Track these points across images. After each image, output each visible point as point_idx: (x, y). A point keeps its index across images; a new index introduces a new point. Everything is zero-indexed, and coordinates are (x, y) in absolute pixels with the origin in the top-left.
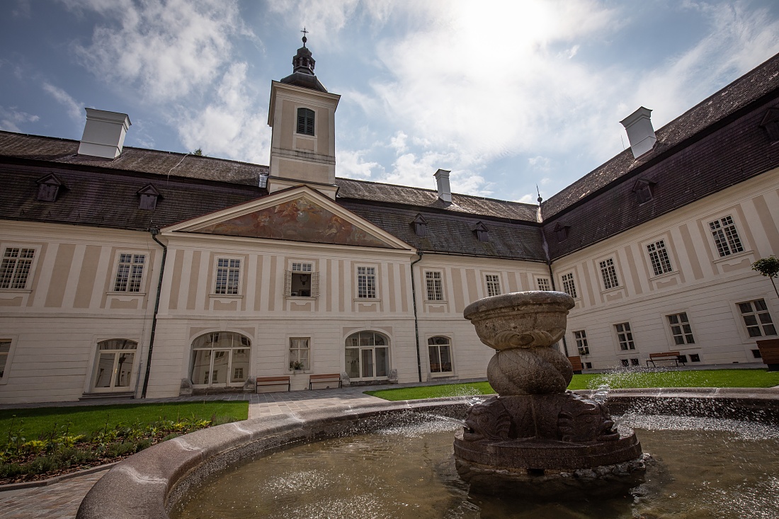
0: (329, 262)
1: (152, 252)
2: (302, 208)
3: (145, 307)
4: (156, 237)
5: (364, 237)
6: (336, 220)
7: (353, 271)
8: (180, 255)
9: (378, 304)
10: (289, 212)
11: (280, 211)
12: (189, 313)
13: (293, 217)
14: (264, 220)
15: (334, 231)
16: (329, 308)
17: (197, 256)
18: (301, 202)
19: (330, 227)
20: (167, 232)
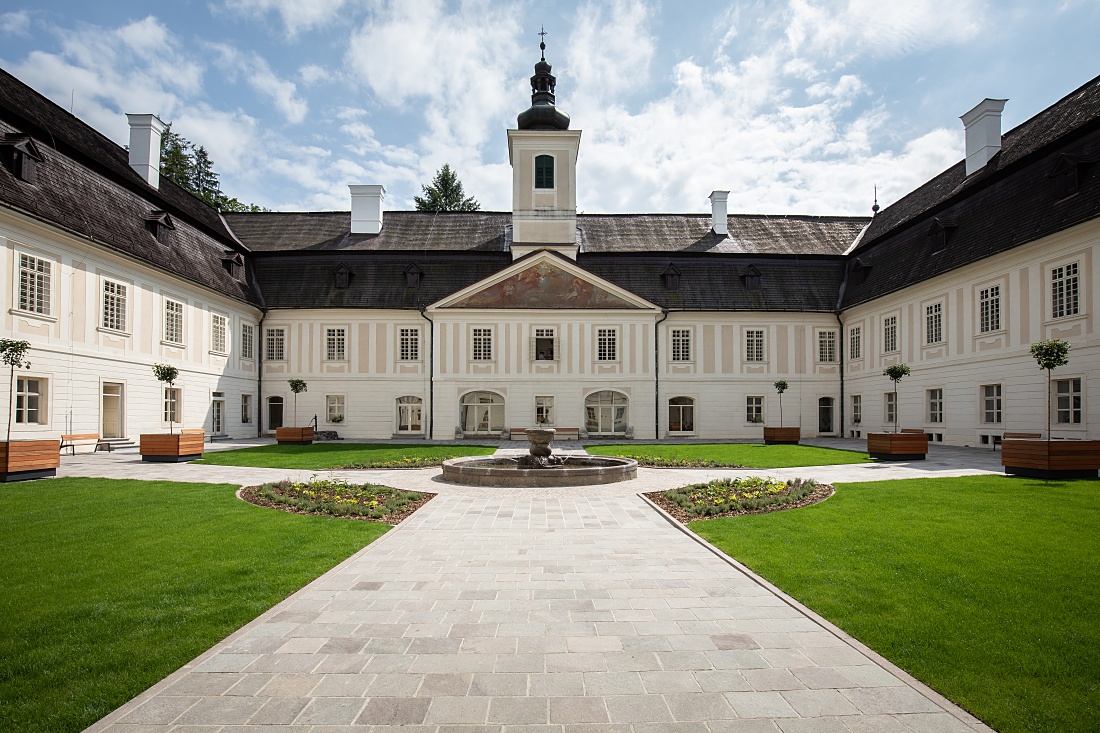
0: (570, 327)
1: (423, 325)
2: (543, 273)
3: (423, 371)
4: (424, 313)
5: (606, 297)
6: (577, 282)
7: (593, 334)
8: (443, 326)
9: (618, 366)
10: (532, 277)
11: (523, 279)
12: (455, 376)
13: (535, 284)
14: (509, 289)
15: (575, 294)
16: (570, 370)
17: (456, 327)
18: (542, 267)
19: (571, 291)
20: (431, 308)
